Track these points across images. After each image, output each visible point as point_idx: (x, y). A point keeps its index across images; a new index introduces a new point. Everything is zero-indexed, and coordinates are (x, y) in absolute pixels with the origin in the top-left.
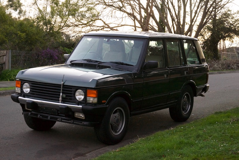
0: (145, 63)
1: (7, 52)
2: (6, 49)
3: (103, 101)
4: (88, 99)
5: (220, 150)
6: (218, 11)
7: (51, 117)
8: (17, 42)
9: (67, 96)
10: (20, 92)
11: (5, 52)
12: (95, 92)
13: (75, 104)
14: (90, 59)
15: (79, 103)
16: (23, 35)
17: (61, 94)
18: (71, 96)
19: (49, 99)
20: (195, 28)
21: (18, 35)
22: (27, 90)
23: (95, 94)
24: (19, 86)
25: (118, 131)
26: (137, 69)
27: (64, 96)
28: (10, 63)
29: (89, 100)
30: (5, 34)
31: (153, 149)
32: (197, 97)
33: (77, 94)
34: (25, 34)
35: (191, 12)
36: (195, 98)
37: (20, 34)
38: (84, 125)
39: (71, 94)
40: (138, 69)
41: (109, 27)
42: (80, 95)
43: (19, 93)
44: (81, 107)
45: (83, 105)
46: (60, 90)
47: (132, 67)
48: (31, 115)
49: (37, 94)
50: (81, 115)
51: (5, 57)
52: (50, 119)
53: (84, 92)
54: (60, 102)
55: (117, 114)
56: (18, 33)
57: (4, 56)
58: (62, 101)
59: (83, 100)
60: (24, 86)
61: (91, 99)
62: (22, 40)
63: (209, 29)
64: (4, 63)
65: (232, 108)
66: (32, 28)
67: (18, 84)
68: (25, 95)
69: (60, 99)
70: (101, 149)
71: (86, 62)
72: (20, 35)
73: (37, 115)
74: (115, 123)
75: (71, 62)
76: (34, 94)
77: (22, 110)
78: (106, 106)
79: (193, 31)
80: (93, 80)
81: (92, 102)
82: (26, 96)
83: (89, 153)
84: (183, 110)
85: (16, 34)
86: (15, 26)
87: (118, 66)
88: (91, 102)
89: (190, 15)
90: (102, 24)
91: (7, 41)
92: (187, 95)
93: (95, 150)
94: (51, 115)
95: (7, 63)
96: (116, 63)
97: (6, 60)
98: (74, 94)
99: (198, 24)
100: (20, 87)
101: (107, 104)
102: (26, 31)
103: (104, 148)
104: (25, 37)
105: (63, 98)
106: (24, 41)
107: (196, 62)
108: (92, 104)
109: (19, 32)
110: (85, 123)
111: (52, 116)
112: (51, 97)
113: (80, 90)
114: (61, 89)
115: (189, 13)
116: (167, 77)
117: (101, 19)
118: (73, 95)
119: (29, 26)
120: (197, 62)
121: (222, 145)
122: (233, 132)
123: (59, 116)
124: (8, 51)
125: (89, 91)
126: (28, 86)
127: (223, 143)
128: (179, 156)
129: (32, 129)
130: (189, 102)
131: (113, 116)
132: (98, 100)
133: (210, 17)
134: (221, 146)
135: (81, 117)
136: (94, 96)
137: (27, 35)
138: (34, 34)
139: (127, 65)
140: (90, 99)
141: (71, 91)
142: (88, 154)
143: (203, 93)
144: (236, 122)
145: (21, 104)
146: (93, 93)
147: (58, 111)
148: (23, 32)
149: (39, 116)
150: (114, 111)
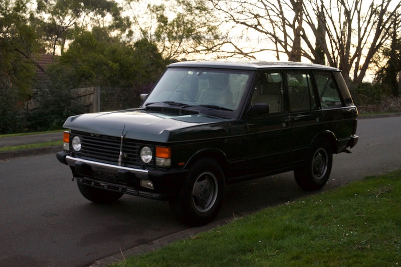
0: (250, 107)
1: (94, 89)
2: (94, 84)
3: (180, 164)
4: (158, 159)
5: (341, 243)
6: (398, 27)
7: (108, 186)
8: (108, 76)
9: (129, 156)
10: (68, 149)
11: (92, 88)
12: (167, 150)
13: (139, 167)
14: (173, 101)
15: (144, 166)
16: (116, 66)
17: (121, 153)
18: (135, 156)
19: (105, 160)
20: (365, 52)
21: (110, 65)
22: (77, 147)
23: (167, 153)
24: (67, 140)
25: (206, 206)
26: (237, 115)
27: (125, 155)
28: (99, 104)
29: (160, 163)
30: (93, 65)
31: (242, 237)
32: (338, 154)
33: (143, 152)
34: (118, 64)
35: (360, 29)
36: (334, 155)
37: (112, 64)
38: (153, 198)
39: (135, 152)
40: (240, 116)
41: (242, 53)
42: (147, 154)
43: (67, 151)
44: (147, 171)
45: (151, 169)
46: (119, 147)
47: (231, 112)
48: (83, 182)
49: (90, 153)
50: (150, 184)
51: (92, 96)
52: (108, 188)
53: (152, 150)
54: (119, 164)
55: (204, 182)
56: (110, 64)
57: (90, 94)
58: (122, 162)
59: (151, 162)
60: (74, 141)
61: (163, 161)
62: (115, 72)
63: (386, 53)
64: (91, 104)
65: (396, 169)
66: (128, 57)
67: (67, 137)
68: (74, 154)
69: (120, 160)
70: (178, 233)
71: (167, 106)
72: (112, 66)
73: (90, 182)
74: (201, 195)
75: (146, 105)
76: (86, 152)
77: (72, 174)
78: (184, 171)
79: (362, 56)
80: (166, 131)
81: (164, 165)
82: (76, 156)
83: (159, 240)
84: (316, 173)
85: (107, 65)
86: (105, 53)
87: (211, 110)
88: (161, 165)
89: (357, 33)
90: (234, 49)
91: (94, 74)
92: (321, 152)
93: (170, 234)
94: (110, 182)
95: (94, 104)
96: (209, 107)
97: (93, 100)
98: (139, 153)
99: (370, 47)
100: (69, 142)
101: (186, 168)
102: (120, 60)
103: (183, 231)
104: (119, 69)
105: (123, 158)
106: (118, 73)
107: (336, 103)
108: (163, 168)
109: (110, 62)
110: (154, 195)
111: (110, 184)
112: (108, 156)
113: (147, 148)
114: (121, 145)
115: (357, 30)
116: (286, 127)
117: (231, 42)
118: (136, 155)
119: (124, 53)
120: (338, 103)
121: (347, 234)
122: (374, 211)
123: (120, 184)
124: (96, 88)
125: (158, 149)
126: (79, 140)
127: (350, 230)
128: (274, 252)
129: (90, 202)
130: (326, 161)
131: (196, 185)
132: (172, 162)
133: (387, 36)
134: (345, 235)
135: (149, 186)
136: (166, 155)
137: (121, 65)
138: (131, 65)
139: (223, 109)
140: (160, 160)
141: (134, 149)
142: (156, 241)
143: (349, 149)
144: (386, 194)
145: (70, 166)
146: (164, 152)
147: (117, 177)
148: (116, 62)
149: (93, 184)
150: (199, 177)
